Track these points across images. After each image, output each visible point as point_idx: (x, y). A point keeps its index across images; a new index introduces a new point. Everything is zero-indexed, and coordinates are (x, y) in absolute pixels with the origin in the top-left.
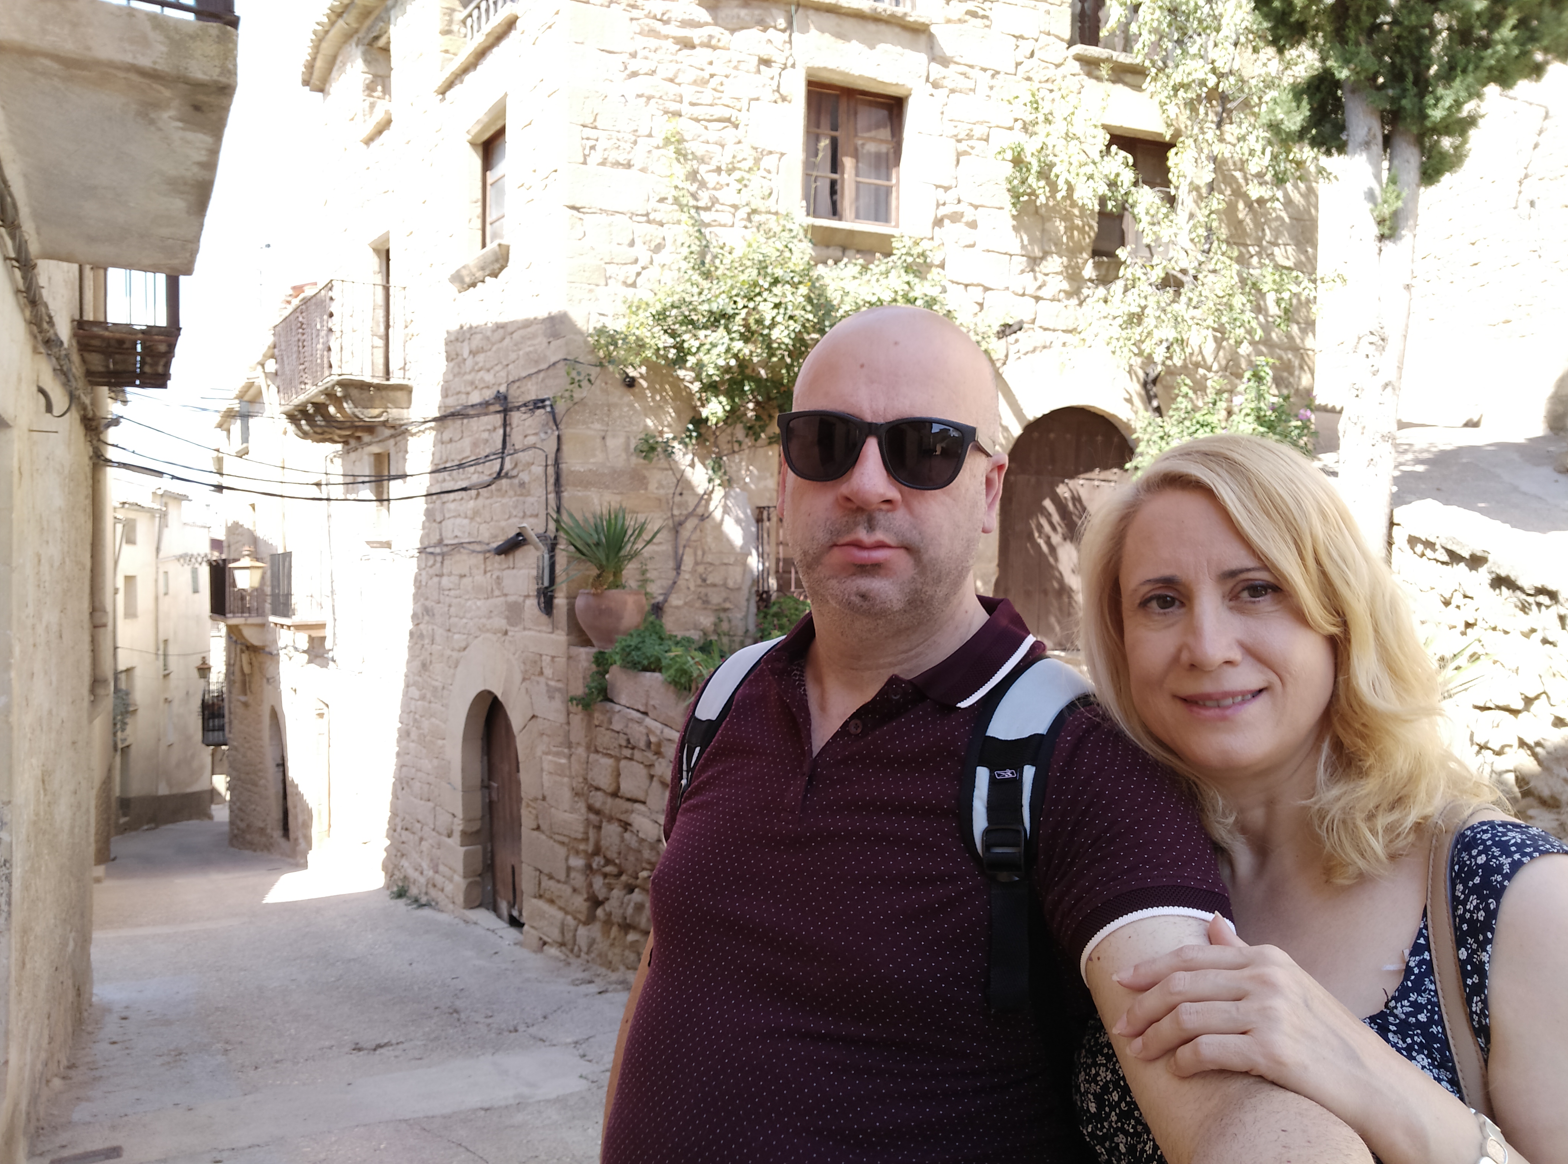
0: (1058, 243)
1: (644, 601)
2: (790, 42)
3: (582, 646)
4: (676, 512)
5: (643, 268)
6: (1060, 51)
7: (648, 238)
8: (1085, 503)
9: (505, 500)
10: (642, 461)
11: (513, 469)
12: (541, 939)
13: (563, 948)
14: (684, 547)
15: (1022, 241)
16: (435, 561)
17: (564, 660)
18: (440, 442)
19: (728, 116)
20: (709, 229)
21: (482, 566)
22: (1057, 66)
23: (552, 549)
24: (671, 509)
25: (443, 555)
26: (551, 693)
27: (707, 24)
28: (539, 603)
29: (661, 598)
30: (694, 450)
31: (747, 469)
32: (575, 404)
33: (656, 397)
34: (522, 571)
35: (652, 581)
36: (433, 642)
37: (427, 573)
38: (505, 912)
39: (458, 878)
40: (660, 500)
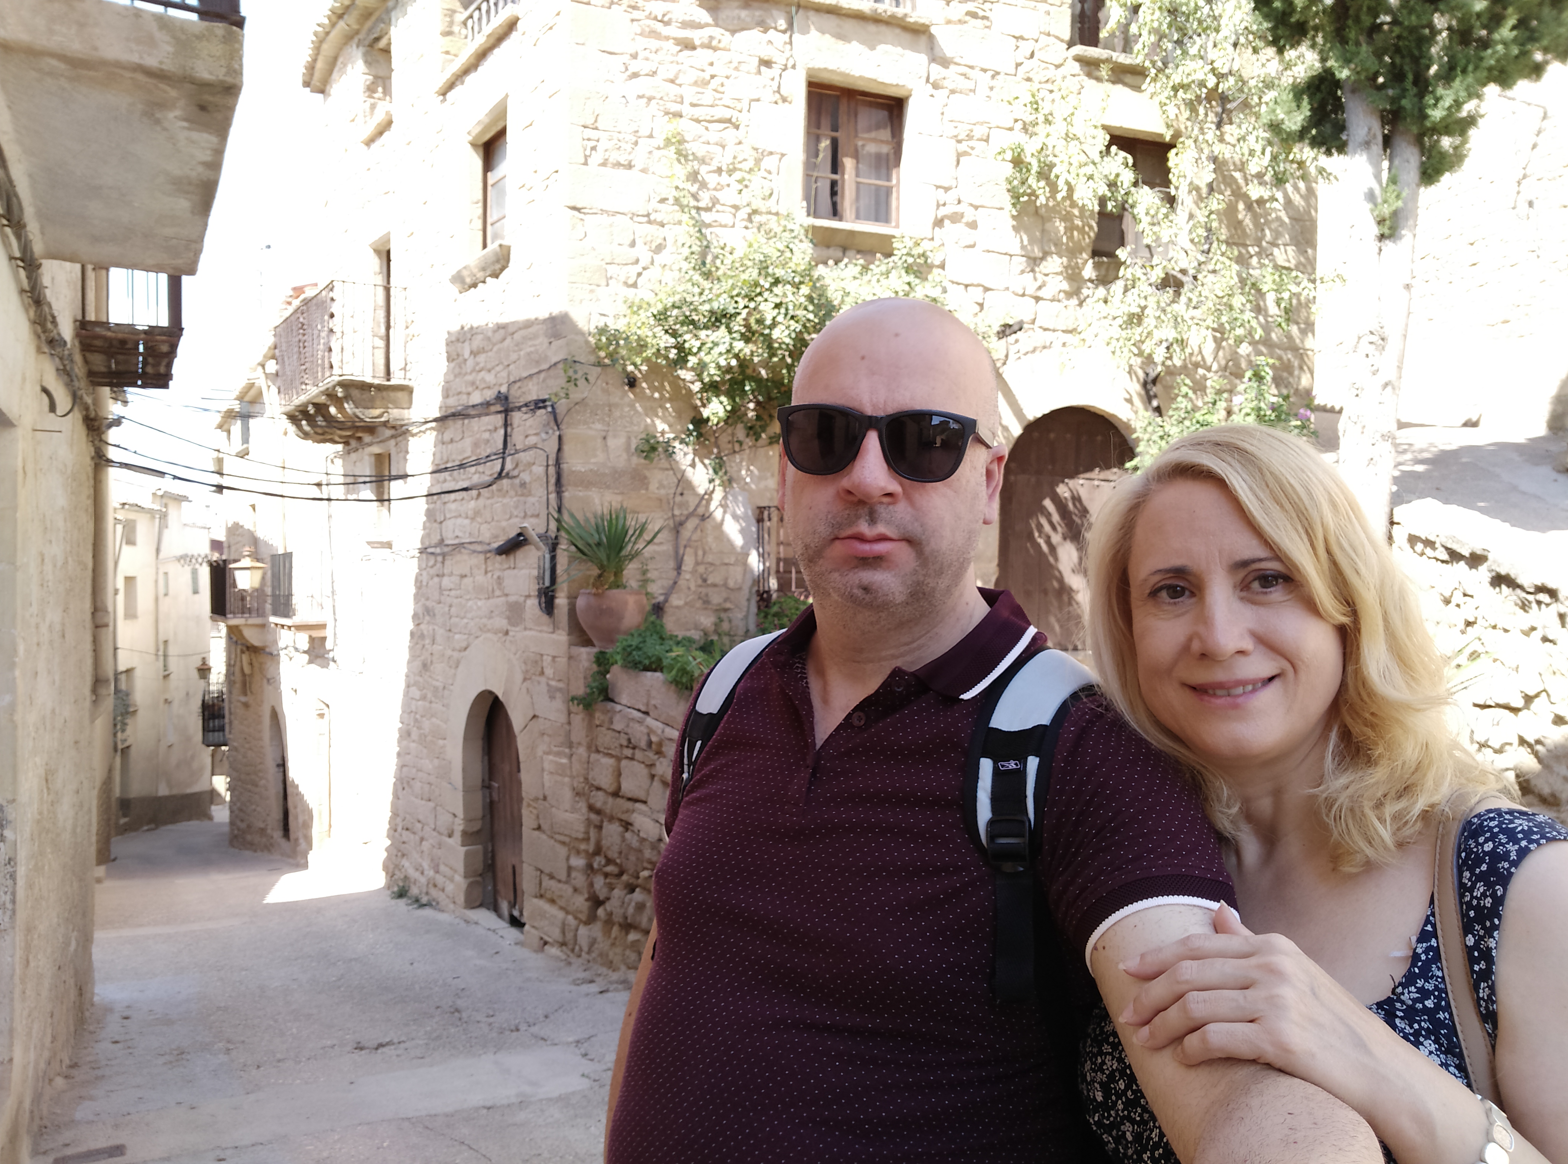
0: (1058, 244)
1: (645, 601)
2: (791, 43)
3: (583, 646)
4: (677, 512)
5: (644, 269)
6: (1059, 52)
7: (649, 238)
8: (1085, 503)
9: (506, 500)
10: (642, 461)
11: (514, 469)
12: (542, 939)
13: (564, 948)
14: (685, 547)
15: (1022, 241)
16: (436, 561)
17: (565, 660)
18: (441, 442)
19: (728, 117)
20: (710, 230)
21: (484, 566)
22: (1058, 67)
23: (554, 548)
24: (673, 510)
25: (444, 555)
26: (552, 693)
27: (707, 25)
28: (540, 604)
29: (661, 599)
30: (695, 450)
31: (748, 469)
32: (577, 404)
33: (657, 395)
34: (524, 571)
35: (653, 581)
36: (433, 642)
37: (428, 574)
38: (506, 913)
39: (459, 879)
40: (661, 500)
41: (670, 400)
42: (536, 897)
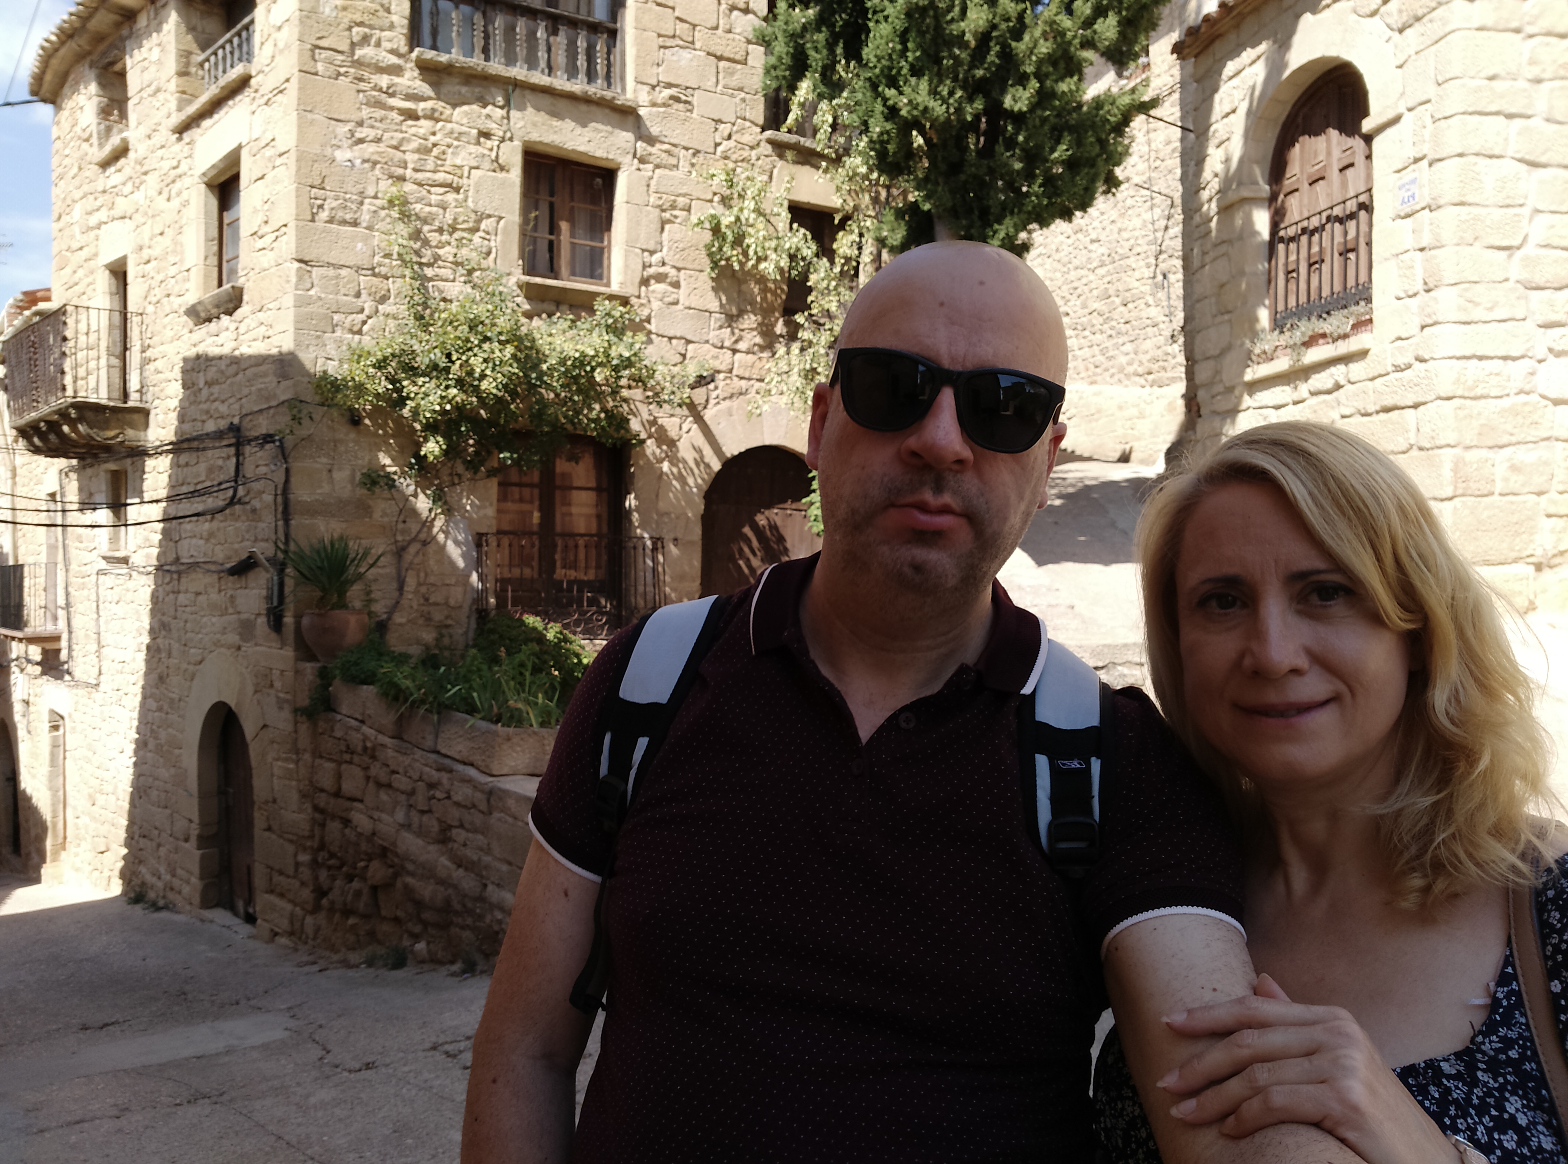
0: (753, 303)
1: (366, 618)
2: (508, 118)
3: (309, 661)
4: (399, 538)
5: (369, 317)
6: (752, 134)
7: (373, 290)
8: (782, 530)
9: (238, 524)
10: (366, 492)
11: (245, 496)
12: (272, 930)
13: (293, 938)
14: (407, 570)
15: (720, 300)
16: (172, 579)
17: (292, 674)
18: (175, 465)
19: (449, 181)
20: (431, 284)
21: (217, 585)
22: (752, 148)
23: (281, 572)
24: (395, 535)
25: (179, 573)
26: (280, 704)
27: (430, 98)
28: (269, 621)
29: (384, 616)
30: (416, 482)
31: (468, 498)
32: (303, 439)
33: (381, 432)
34: (254, 591)
35: (376, 601)
36: (169, 655)
37: (164, 590)
38: (241, 910)
39: (194, 880)
40: (384, 527)
41: (393, 436)
42: (267, 892)
